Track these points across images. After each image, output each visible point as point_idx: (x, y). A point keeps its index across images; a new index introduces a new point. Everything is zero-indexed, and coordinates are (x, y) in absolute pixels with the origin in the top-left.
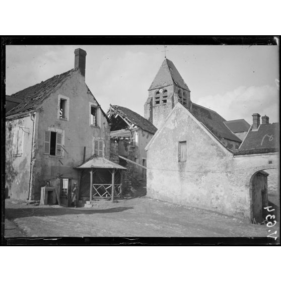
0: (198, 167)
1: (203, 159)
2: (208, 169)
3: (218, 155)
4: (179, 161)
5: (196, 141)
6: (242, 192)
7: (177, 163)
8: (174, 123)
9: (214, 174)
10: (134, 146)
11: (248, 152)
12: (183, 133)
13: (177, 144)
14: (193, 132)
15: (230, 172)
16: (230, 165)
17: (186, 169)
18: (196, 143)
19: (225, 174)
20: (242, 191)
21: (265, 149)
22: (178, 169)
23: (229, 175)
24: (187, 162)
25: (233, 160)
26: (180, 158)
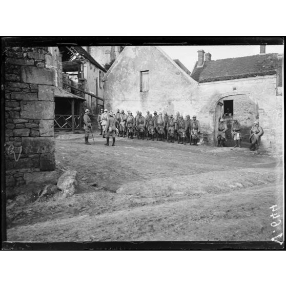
0: (162, 96)
1: (166, 88)
2: (172, 98)
3: (183, 83)
4: (141, 91)
5: (159, 70)
6: (206, 119)
7: (139, 93)
8: (135, 51)
9: (179, 102)
10: (82, 79)
11: (214, 80)
12: (146, 62)
13: (139, 73)
14: (156, 61)
15: (194, 100)
16: (194, 93)
17: (148, 99)
18: (160, 72)
19: (189, 102)
20: (206, 117)
21: (230, 77)
22: (139, 98)
23: (193, 102)
24: (149, 92)
25: (198, 88)
26: (141, 88)
